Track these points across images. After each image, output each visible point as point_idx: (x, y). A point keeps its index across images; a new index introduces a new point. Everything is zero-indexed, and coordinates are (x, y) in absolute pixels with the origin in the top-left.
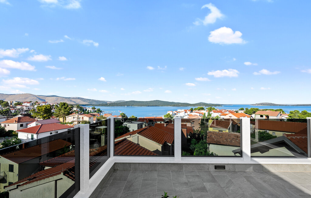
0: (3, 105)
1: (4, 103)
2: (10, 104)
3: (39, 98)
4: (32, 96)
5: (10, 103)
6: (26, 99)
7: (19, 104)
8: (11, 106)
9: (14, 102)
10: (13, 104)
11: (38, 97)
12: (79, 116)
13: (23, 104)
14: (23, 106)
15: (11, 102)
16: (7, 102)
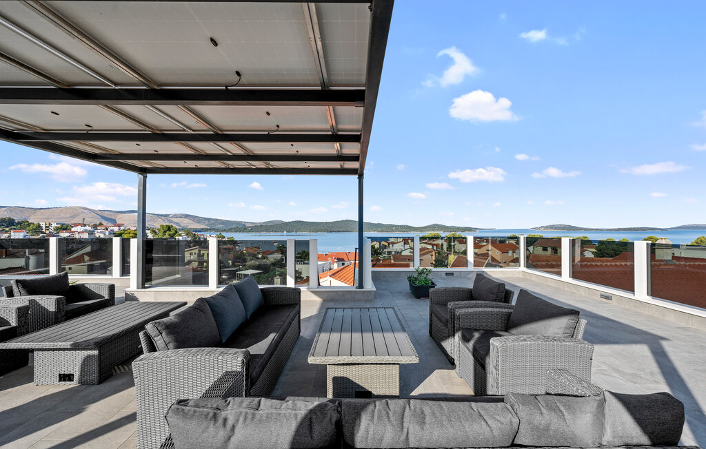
0: (29, 230)
1: (32, 225)
2: (44, 228)
3: (101, 216)
4: (86, 211)
5: (44, 226)
6: (73, 217)
7: (64, 228)
8: (47, 232)
9: (54, 225)
10: (52, 229)
11: (99, 213)
12: (202, 252)
13: (73, 229)
14: (74, 232)
15: (48, 225)
16: (39, 225)
